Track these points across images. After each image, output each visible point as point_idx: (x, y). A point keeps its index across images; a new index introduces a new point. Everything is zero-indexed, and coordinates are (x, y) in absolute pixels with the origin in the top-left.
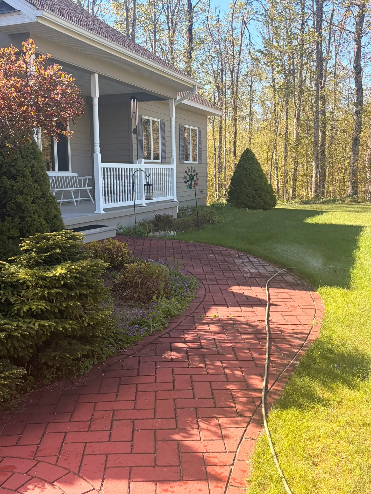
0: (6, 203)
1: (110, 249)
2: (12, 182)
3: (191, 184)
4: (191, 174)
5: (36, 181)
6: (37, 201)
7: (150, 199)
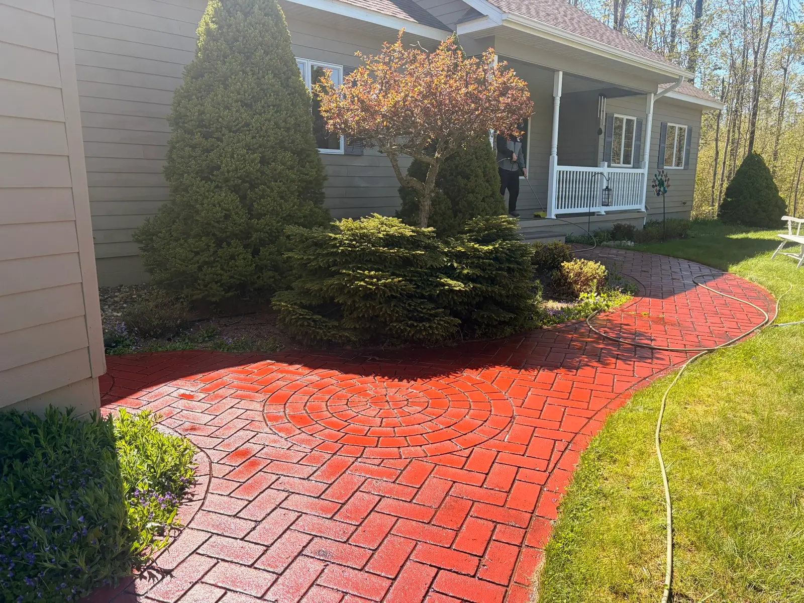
0: (459, 201)
1: (552, 249)
2: (466, 181)
3: (660, 191)
4: (661, 179)
5: (488, 181)
6: (487, 200)
7: (608, 205)
